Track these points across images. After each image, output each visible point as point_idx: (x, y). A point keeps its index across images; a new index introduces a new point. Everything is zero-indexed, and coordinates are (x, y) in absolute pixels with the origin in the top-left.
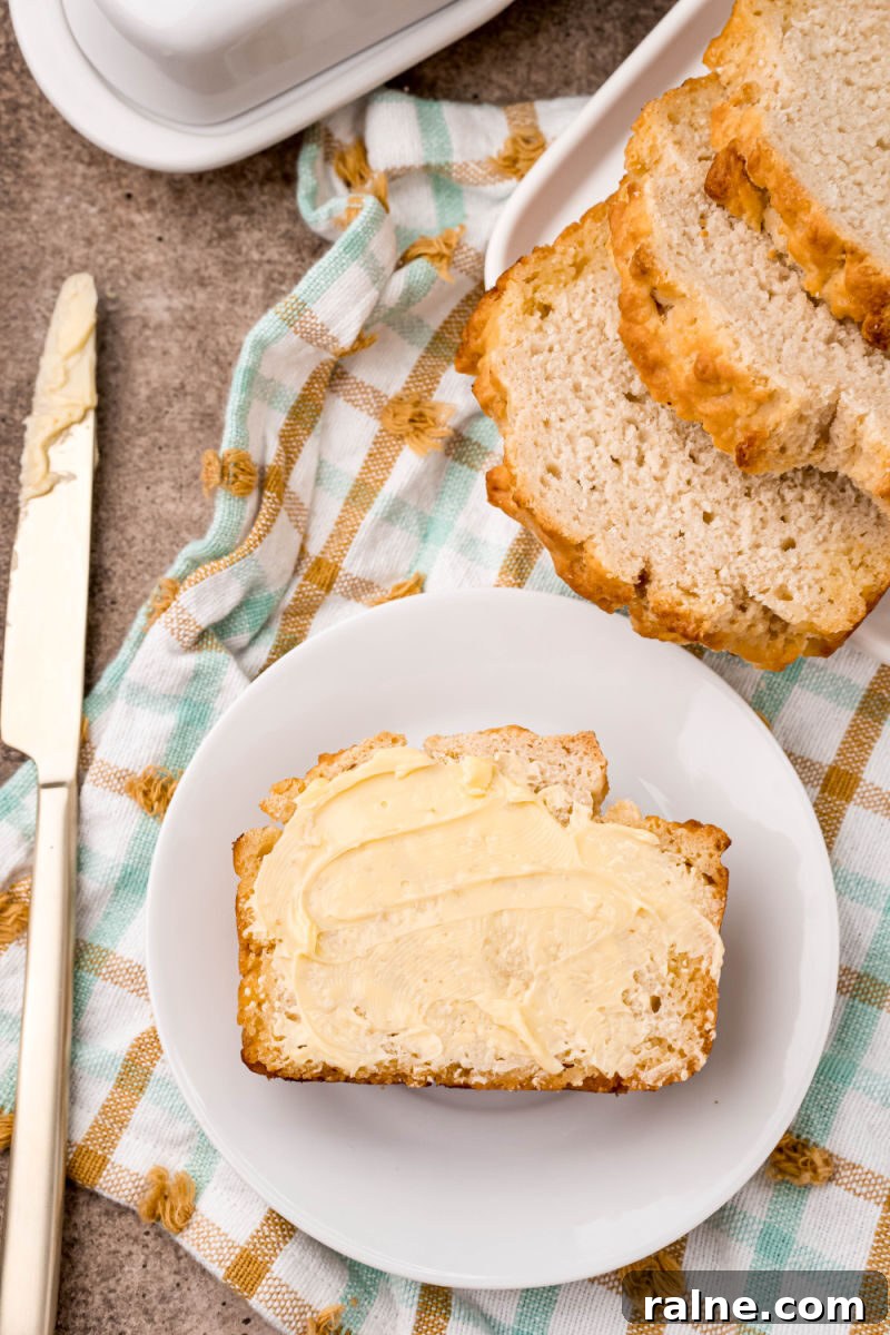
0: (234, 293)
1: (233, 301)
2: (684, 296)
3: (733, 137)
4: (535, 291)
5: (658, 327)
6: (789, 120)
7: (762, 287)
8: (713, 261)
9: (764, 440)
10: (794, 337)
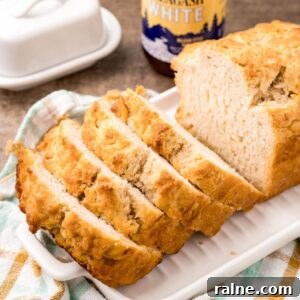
5: (96, 129)
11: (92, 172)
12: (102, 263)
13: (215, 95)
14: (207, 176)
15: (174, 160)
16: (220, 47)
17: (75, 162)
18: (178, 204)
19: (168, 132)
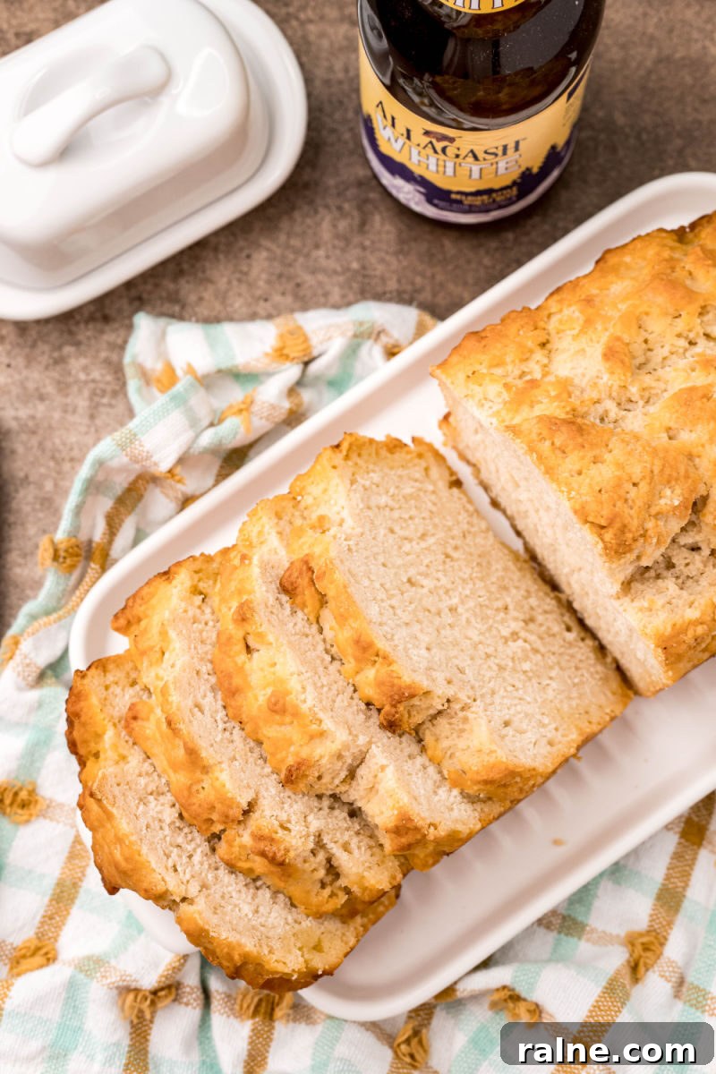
0: (67, 405)
1: (65, 411)
2: (271, 644)
3: (307, 552)
4: (199, 581)
5: (245, 662)
6: (350, 550)
7: (327, 652)
8: (295, 624)
9: (309, 767)
10: (345, 694)
17: (199, 775)
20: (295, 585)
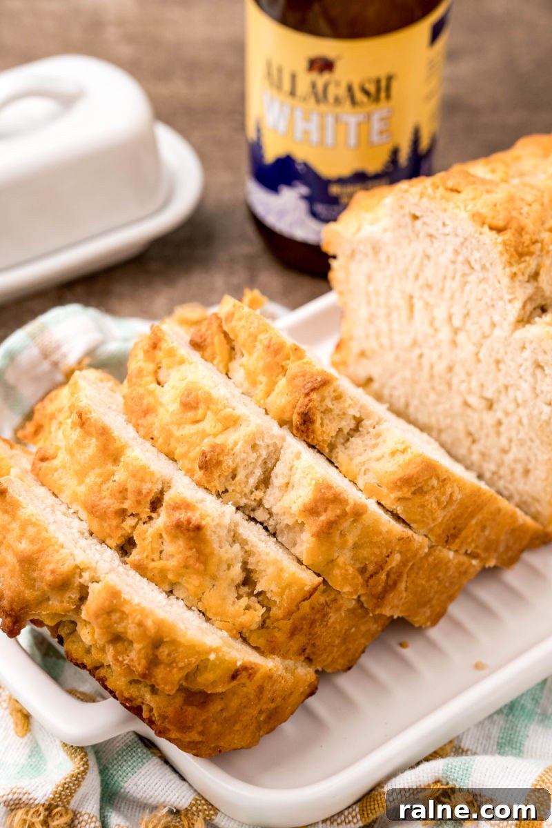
2: (182, 359)
5: (156, 390)
9: (224, 456)
11: (151, 488)
12: (179, 701)
13: (427, 304)
14: (420, 492)
15: (341, 455)
16: (441, 190)
17: (110, 467)
18: (355, 559)
19: (328, 391)
20: (204, 337)
